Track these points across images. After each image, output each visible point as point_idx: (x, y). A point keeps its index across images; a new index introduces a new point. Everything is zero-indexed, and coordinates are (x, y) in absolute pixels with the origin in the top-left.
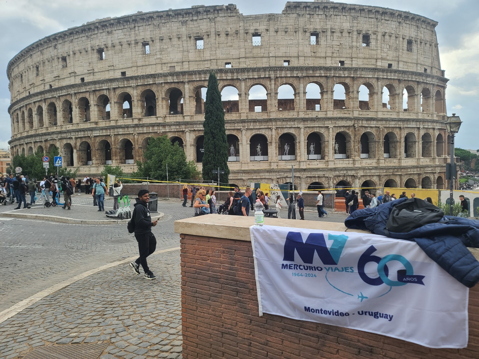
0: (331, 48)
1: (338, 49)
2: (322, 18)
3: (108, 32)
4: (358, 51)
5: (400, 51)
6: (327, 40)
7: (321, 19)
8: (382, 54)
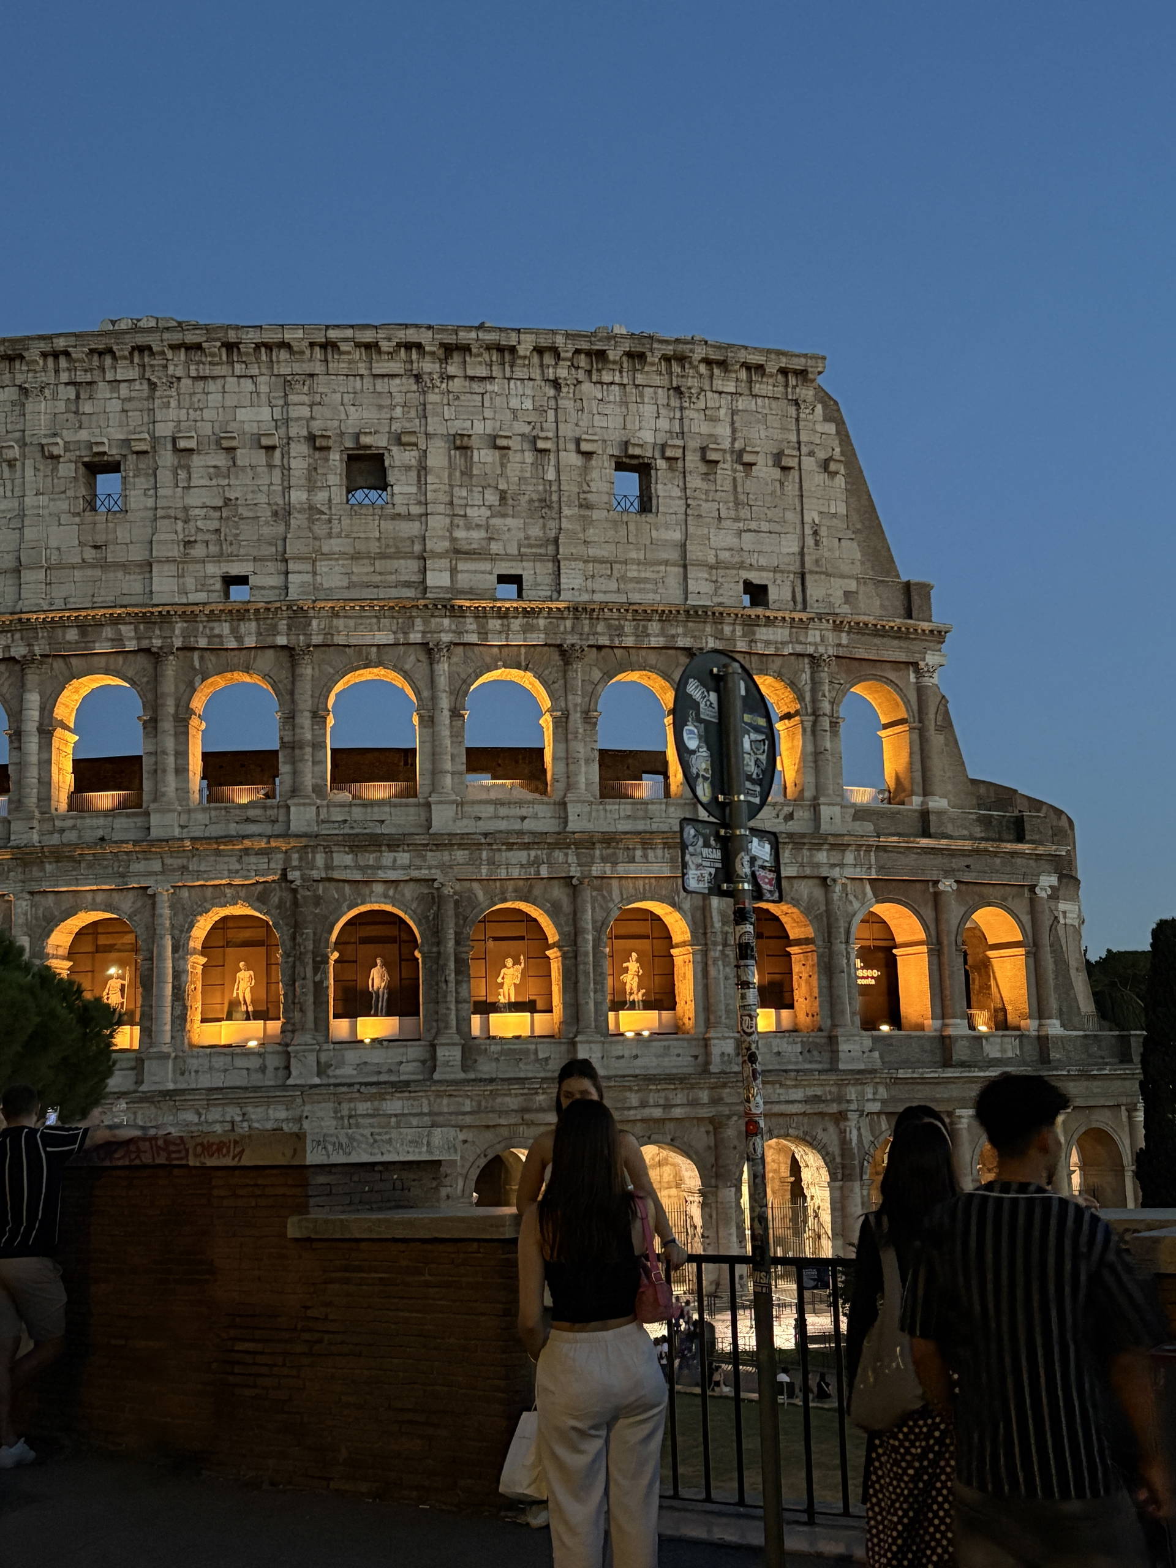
0: (180, 524)
1: (215, 524)
2: (133, 394)
4: (320, 529)
5: (566, 511)
6: (156, 488)
7: (130, 399)
8: (460, 534)
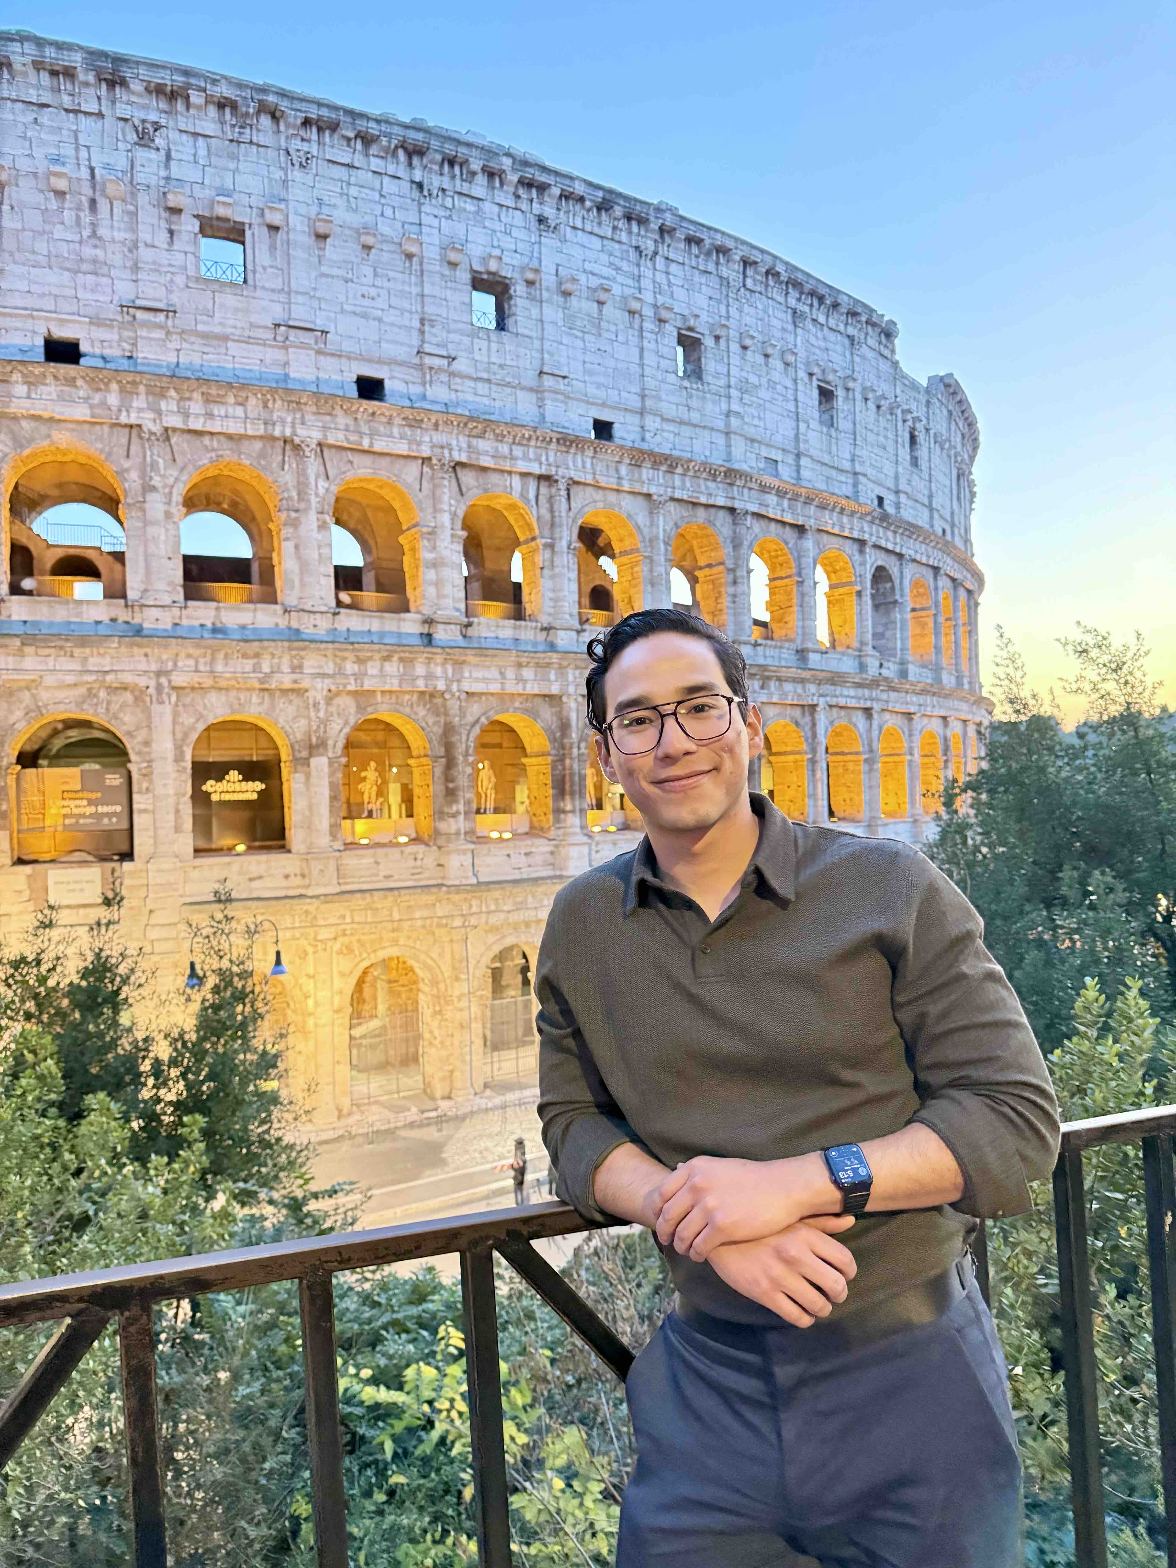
3: (541, 220)
